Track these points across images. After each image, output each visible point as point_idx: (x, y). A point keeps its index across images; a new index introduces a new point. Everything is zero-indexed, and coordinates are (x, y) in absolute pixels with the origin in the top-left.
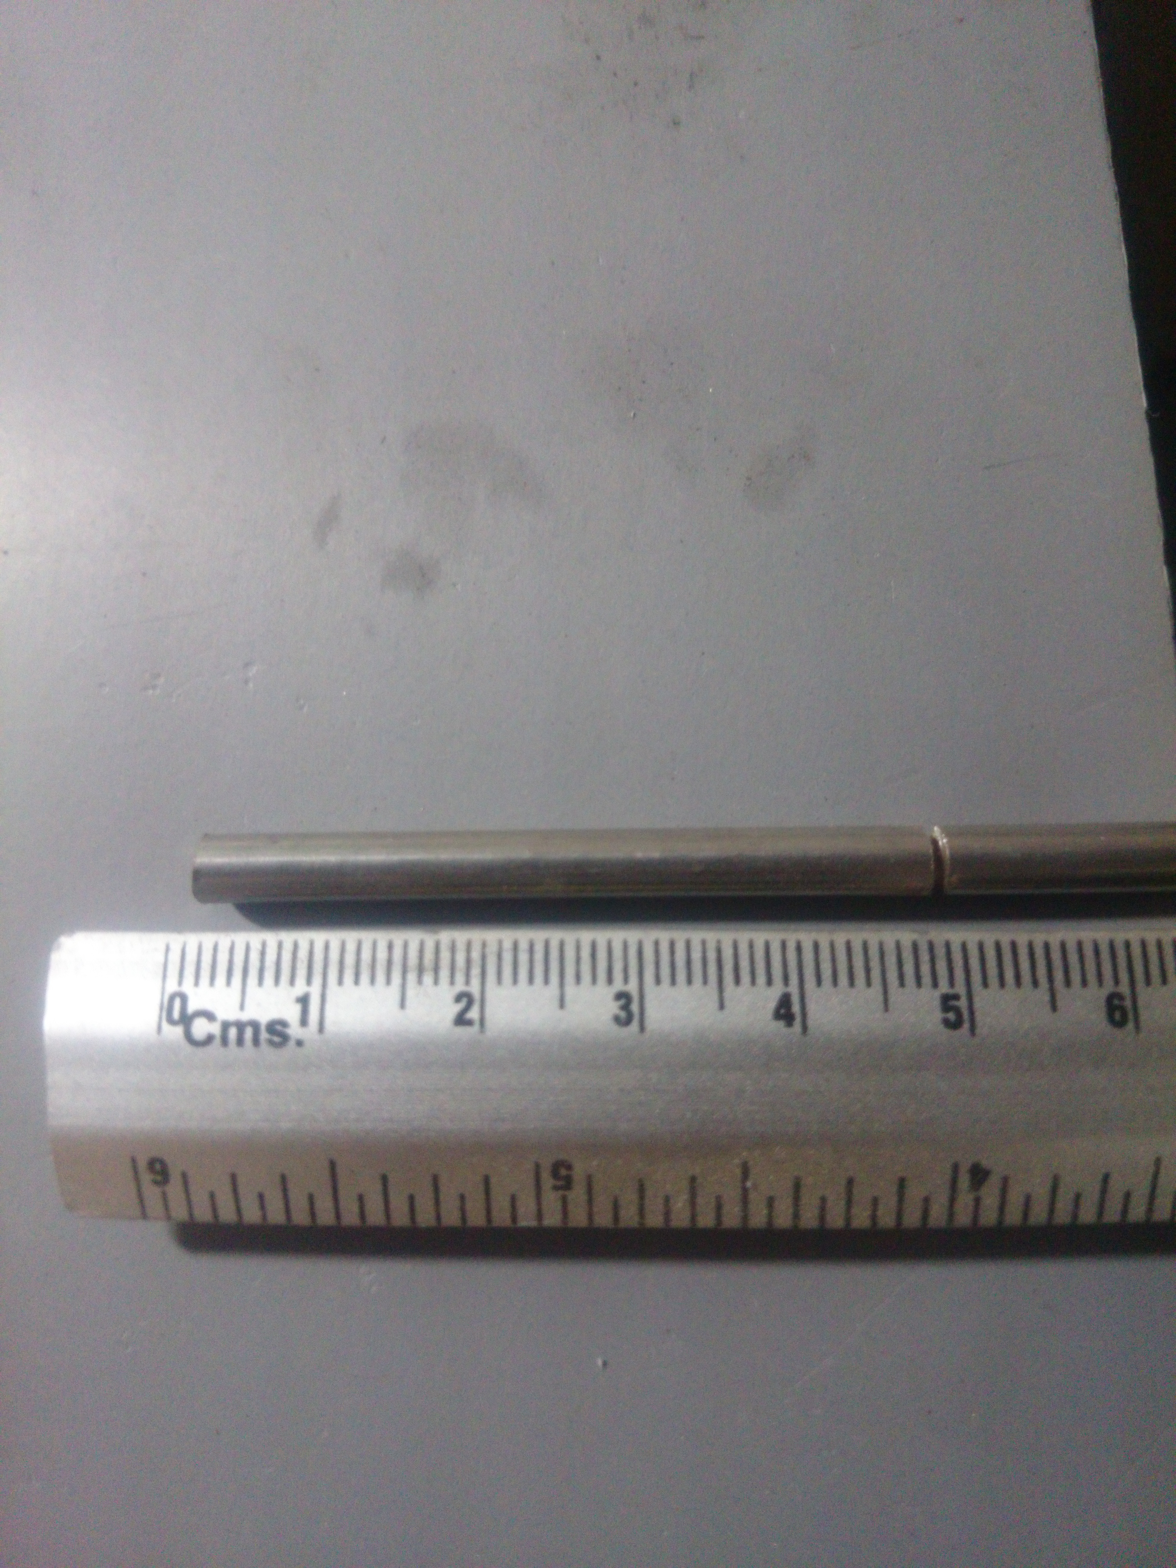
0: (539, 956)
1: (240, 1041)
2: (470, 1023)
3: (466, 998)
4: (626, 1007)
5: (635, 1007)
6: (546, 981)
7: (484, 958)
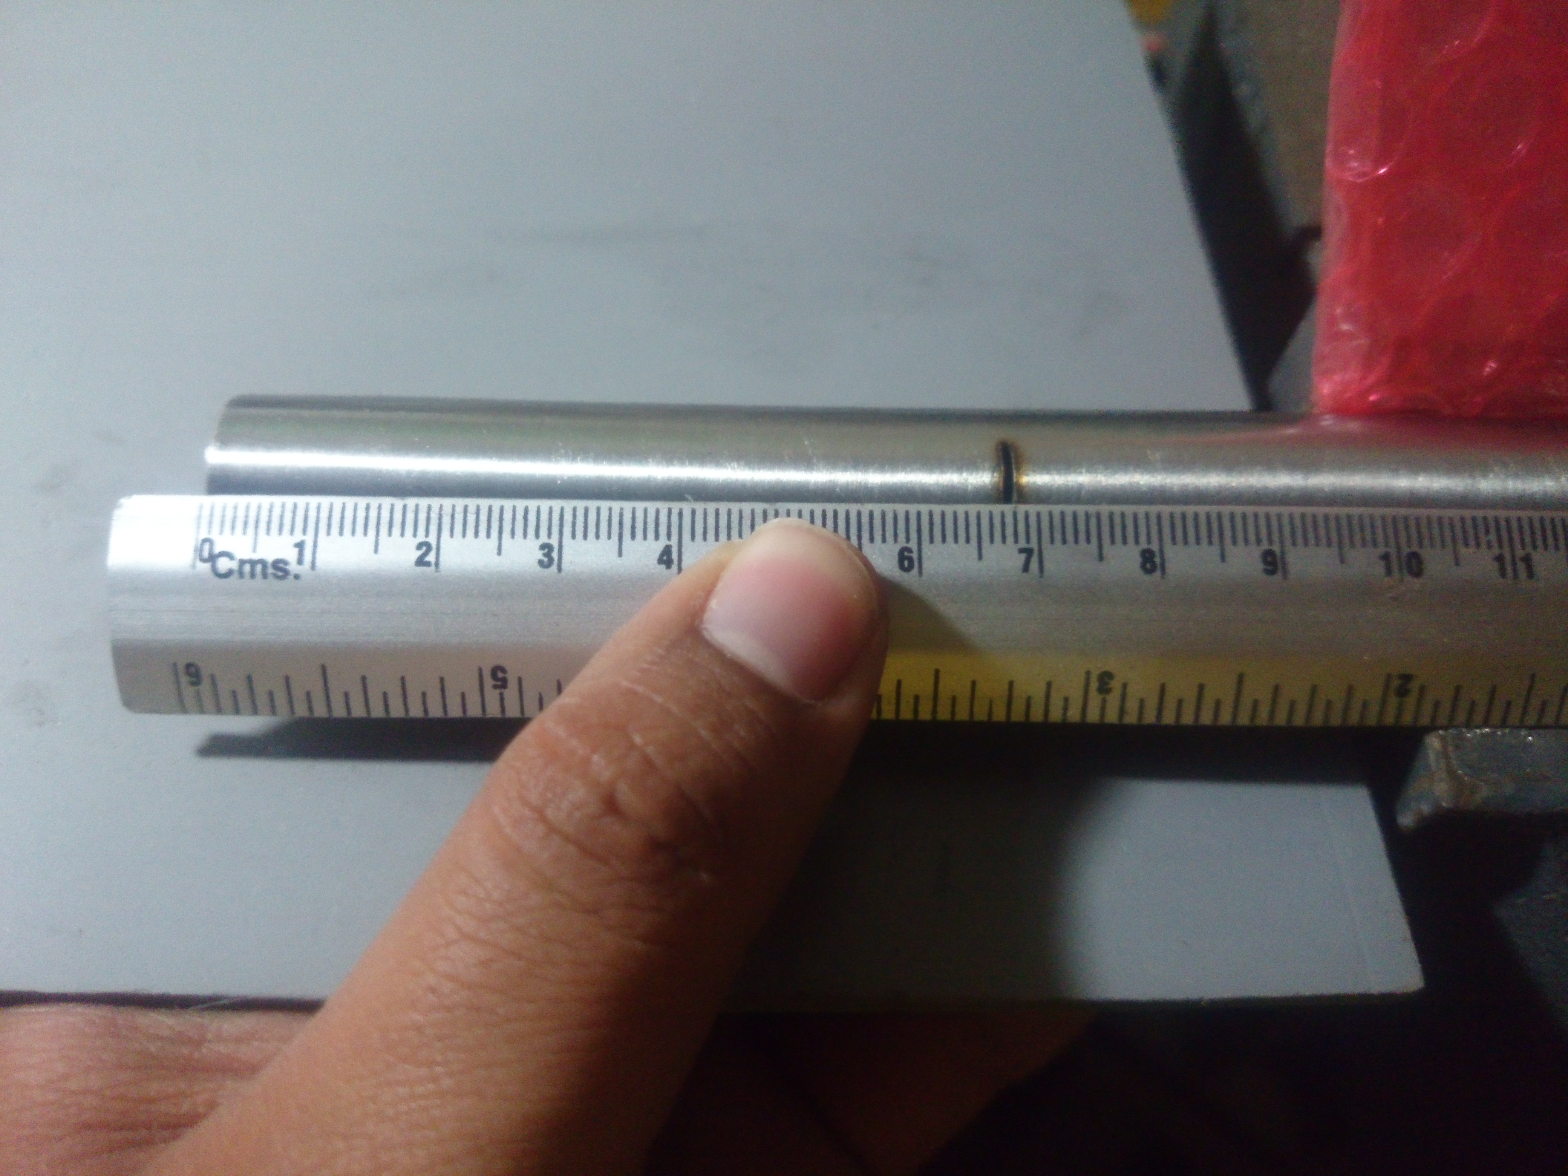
0: (483, 518)
1: (253, 575)
2: (428, 564)
3: (425, 546)
4: (548, 555)
5: (555, 555)
6: (488, 535)
7: (440, 517)
